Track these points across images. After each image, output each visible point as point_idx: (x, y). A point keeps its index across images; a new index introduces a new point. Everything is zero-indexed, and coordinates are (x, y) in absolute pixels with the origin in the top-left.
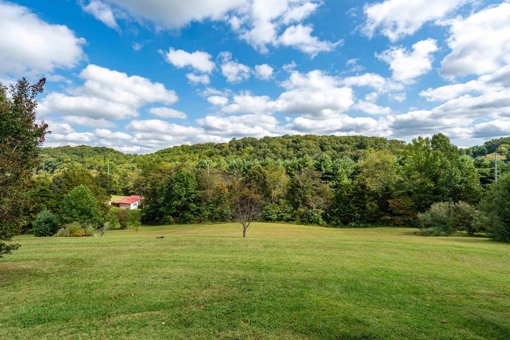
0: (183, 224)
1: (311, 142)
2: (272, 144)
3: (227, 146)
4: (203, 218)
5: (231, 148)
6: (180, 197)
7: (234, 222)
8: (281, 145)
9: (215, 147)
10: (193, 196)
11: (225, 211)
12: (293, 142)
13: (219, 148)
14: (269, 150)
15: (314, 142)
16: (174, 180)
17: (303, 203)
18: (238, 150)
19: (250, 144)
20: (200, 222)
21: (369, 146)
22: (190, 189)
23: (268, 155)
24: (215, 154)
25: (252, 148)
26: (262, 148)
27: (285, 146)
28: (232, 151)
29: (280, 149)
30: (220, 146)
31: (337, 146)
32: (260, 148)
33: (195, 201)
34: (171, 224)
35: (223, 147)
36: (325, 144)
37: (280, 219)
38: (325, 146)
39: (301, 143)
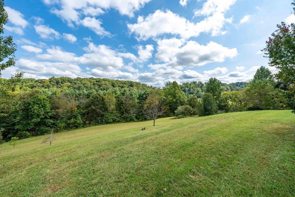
0: (40, 135)
1: (107, 82)
2: (83, 82)
3: (48, 82)
4: (59, 129)
5: (52, 83)
6: (38, 116)
7: (85, 127)
8: (90, 83)
9: (37, 81)
10: (50, 114)
11: (78, 122)
12: (97, 81)
13: (40, 83)
14: (82, 85)
15: (109, 83)
16: (32, 103)
17: (126, 111)
18: (57, 85)
19: (67, 81)
20: (56, 131)
21: (134, 86)
22: (47, 109)
23: (81, 88)
24: (37, 87)
25: (69, 84)
26: (77, 84)
27: (92, 84)
28: (53, 85)
29: (89, 85)
30: (41, 82)
31: (120, 85)
32: (75, 84)
33: (51, 118)
34: (27, 137)
35: (44, 82)
36: (115, 84)
37: (114, 121)
38: (115, 85)
39: (102, 83)
